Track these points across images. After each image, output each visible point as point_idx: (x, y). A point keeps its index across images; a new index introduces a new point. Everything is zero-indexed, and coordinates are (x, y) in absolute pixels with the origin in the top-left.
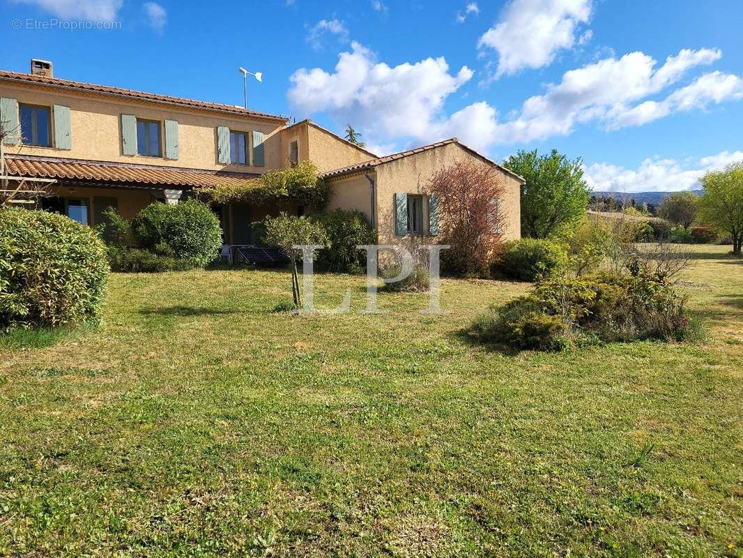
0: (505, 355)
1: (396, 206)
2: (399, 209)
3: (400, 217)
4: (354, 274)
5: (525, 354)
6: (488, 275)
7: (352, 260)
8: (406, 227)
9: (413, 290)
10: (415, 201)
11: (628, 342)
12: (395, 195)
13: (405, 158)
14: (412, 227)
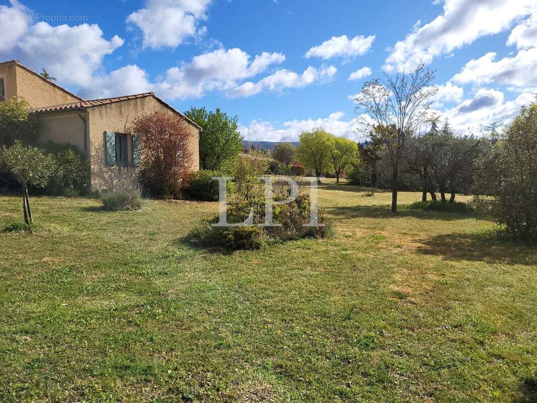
0: (224, 255)
1: (105, 142)
2: (108, 144)
3: (110, 151)
4: (70, 197)
5: (238, 252)
6: (180, 196)
7: (67, 185)
8: (115, 159)
9: (128, 209)
10: (121, 138)
11: (296, 240)
12: (105, 133)
13: (113, 104)
14: (119, 159)
